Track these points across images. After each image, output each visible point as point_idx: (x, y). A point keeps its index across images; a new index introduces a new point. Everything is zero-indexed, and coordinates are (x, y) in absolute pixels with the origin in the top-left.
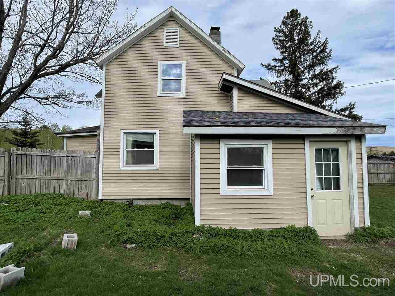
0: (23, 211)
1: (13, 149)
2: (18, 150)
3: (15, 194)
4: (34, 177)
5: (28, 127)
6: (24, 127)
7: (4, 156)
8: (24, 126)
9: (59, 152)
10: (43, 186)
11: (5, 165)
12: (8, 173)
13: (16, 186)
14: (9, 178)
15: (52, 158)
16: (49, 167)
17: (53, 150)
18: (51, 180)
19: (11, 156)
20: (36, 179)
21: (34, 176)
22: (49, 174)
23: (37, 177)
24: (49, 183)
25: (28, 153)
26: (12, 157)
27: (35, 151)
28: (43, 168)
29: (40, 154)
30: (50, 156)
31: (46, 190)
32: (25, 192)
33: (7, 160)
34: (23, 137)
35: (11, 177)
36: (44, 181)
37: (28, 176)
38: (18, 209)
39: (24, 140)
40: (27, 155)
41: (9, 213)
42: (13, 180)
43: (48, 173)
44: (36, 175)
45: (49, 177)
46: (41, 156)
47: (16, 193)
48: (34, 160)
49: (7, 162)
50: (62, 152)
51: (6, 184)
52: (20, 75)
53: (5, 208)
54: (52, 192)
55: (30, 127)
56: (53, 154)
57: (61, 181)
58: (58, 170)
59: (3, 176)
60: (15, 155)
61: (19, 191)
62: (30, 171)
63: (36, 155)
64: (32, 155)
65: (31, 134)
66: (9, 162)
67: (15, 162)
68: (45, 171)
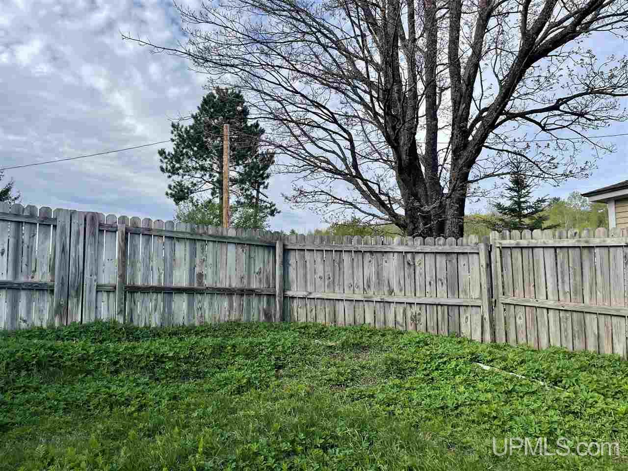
0: (521, 394)
1: (494, 236)
2: (503, 238)
3: (504, 341)
4: (542, 303)
5: (523, 191)
6: (516, 194)
7: (478, 253)
8: (515, 191)
9: (602, 236)
10: (566, 330)
11: (482, 274)
12: (488, 291)
13: (505, 322)
14: (490, 303)
15: (585, 252)
16: (578, 278)
17: (585, 232)
18: (588, 316)
19: (490, 252)
20: (548, 309)
21: (541, 300)
22: (579, 298)
23: (550, 303)
24: (581, 323)
25: (524, 243)
26: (492, 253)
27: (540, 237)
28: (563, 282)
29: (551, 243)
30: (579, 247)
31: (576, 342)
32: (525, 340)
33: (483, 262)
34: (515, 216)
35: (494, 300)
36: (568, 314)
37: (529, 301)
38: (510, 387)
39: (518, 220)
40: (522, 248)
41: (489, 395)
42: (498, 308)
43: (576, 294)
44: (547, 299)
45: (579, 306)
46: (555, 248)
47: (506, 341)
48: (538, 261)
49: (484, 266)
50: (610, 235)
51: (487, 316)
52: (498, 80)
53: (484, 377)
54: (591, 349)
55: (527, 192)
56: (587, 242)
57: (615, 319)
58: (603, 287)
59: (480, 298)
60: (498, 249)
61: (512, 337)
62: (532, 289)
63: (543, 247)
64: (532, 248)
65: (531, 207)
66: (489, 265)
67: (499, 264)
68: (567, 289)
